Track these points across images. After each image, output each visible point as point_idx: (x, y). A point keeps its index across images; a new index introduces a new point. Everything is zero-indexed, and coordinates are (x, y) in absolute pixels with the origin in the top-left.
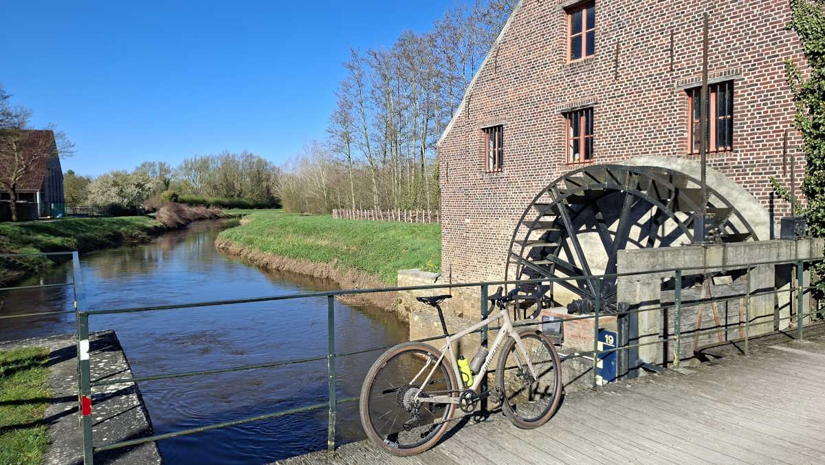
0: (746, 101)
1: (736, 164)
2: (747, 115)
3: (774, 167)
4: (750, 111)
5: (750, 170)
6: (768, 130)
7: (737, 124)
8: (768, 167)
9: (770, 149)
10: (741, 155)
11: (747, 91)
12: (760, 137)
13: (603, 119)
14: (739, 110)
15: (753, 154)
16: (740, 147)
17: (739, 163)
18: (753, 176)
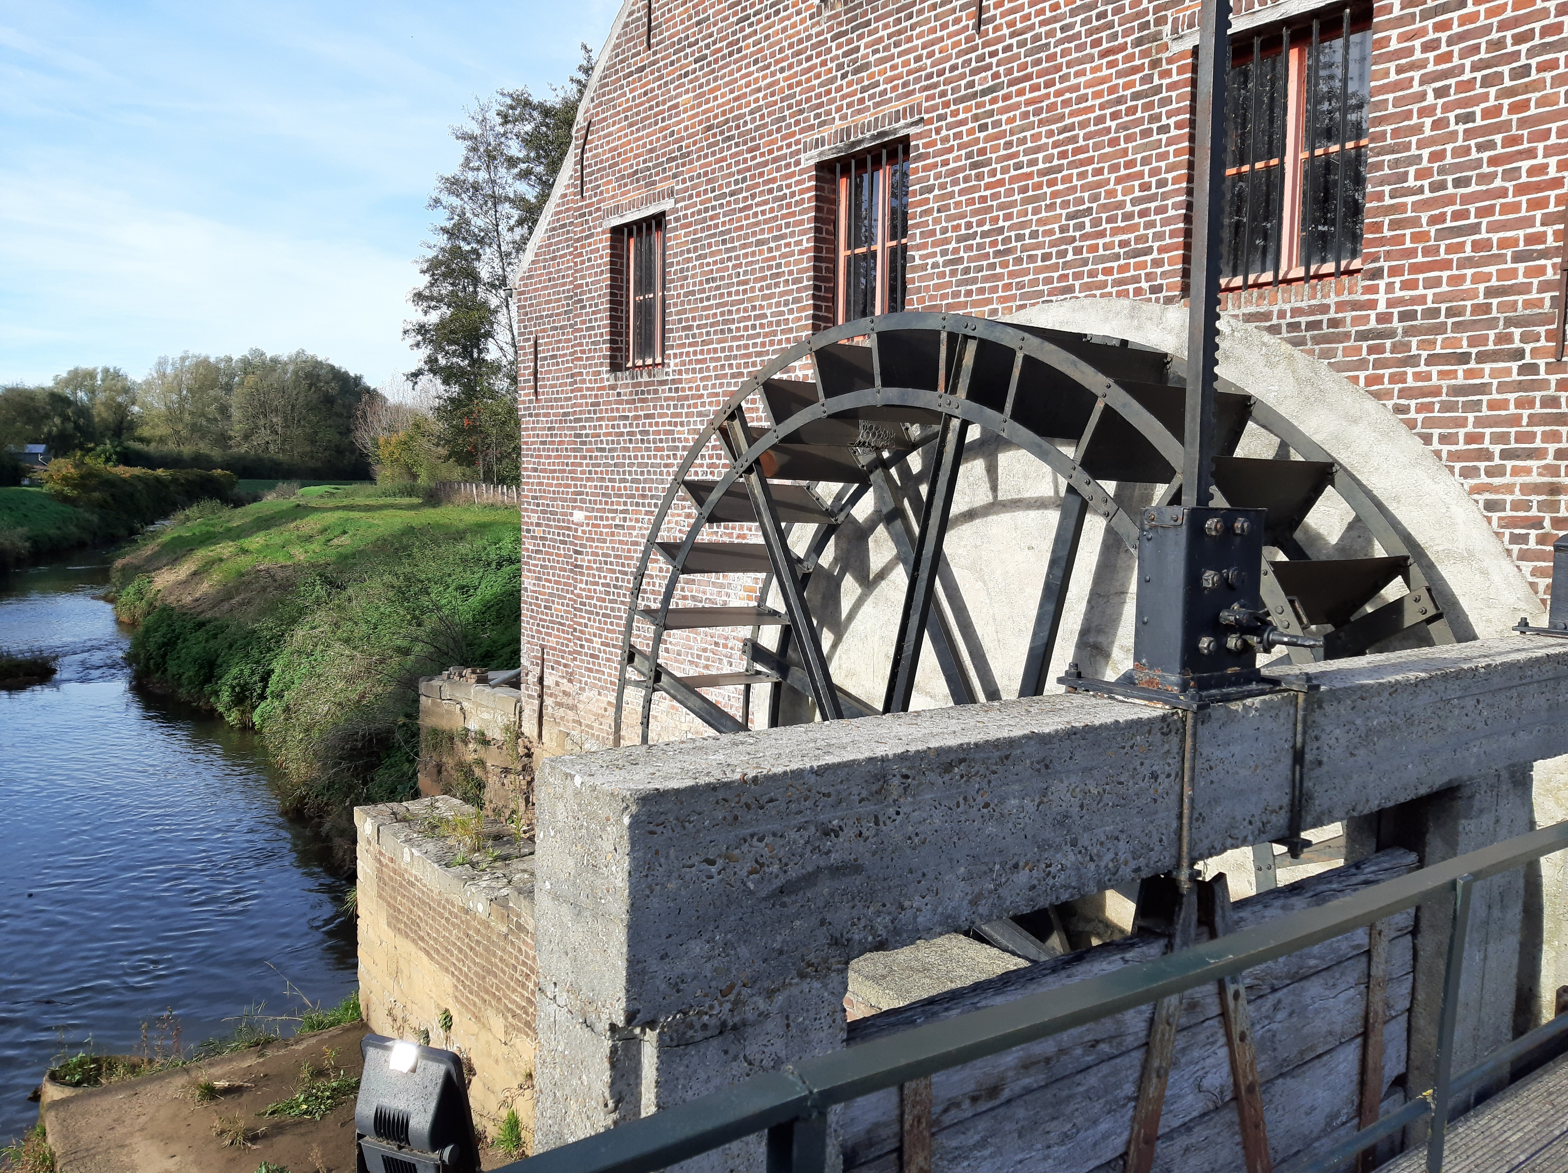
0: (1417, 75)
1: (1373, 324)
2: (1419, 129)
3: (1517, 332)
4: (1427, 111)
5: (1421, 345)
6: (1498, 183)
7: (1379, 166)
8: (1492, 334)
9: (1501, 258)
10: (1390, 287)
11: (1423, 32)
12: (1465, 214)
13: (938, 176)
14: (1391, 110)
15: (1437, 282)
16: (1388, 256)
17: (1383, 318)
18: (1435, 370)
